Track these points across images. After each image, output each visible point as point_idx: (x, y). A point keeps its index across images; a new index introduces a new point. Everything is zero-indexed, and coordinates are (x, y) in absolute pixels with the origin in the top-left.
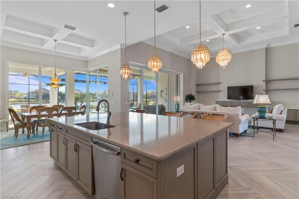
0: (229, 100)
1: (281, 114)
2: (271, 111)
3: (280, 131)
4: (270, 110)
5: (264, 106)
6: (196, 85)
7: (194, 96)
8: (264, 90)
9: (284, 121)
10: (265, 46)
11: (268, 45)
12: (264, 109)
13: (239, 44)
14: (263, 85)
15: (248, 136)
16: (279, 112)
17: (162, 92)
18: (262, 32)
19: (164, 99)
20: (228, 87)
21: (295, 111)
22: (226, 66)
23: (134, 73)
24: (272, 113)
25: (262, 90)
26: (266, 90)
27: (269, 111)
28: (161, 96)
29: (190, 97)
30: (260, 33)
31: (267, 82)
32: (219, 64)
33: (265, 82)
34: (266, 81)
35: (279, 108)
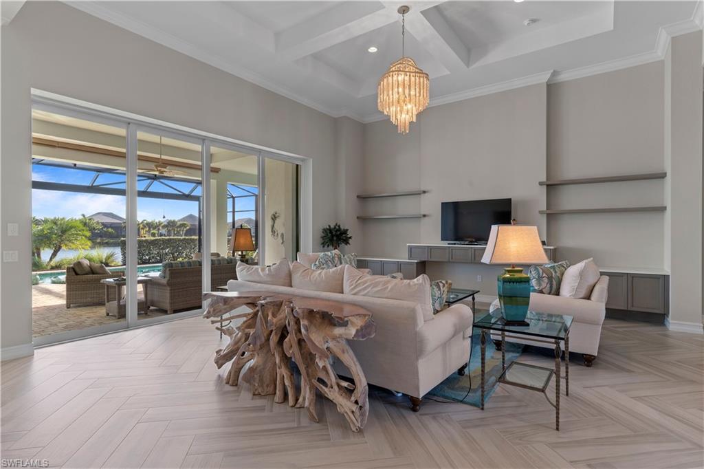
0: (445, 244)
1: (588, 297)
2: (554, 287)
3: (586, 360)
4: (554, 283)
5: (523, 275)
6: (358, 197)
7: (345, 232)
8: (541, 212)
9: (598, 324)
10: (544, 77)
11: (555, 74)
12: (523, 285)
13: (468, 65)
14: (540, 196)
15: (462, 402)
16: (583, 293)
17: (275, 217)
18: (534, 21)
19: (280, 237)
20: (442, 203)
21: (630, 279)
22: (411, 123)
23: (163, 157)
24: (557, 293)
25: (537, 212)
26: (549, 212)
27: (549, 285)
28: (273, 231)
29: (333, 236)
30: (526, 23)
31: (551, 187)
32: (389, 117)
33: (544, 188)
34: (548, 185)
35: (582, 274)
